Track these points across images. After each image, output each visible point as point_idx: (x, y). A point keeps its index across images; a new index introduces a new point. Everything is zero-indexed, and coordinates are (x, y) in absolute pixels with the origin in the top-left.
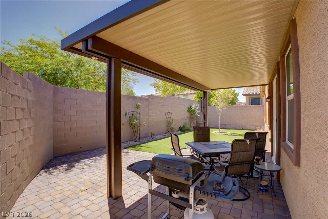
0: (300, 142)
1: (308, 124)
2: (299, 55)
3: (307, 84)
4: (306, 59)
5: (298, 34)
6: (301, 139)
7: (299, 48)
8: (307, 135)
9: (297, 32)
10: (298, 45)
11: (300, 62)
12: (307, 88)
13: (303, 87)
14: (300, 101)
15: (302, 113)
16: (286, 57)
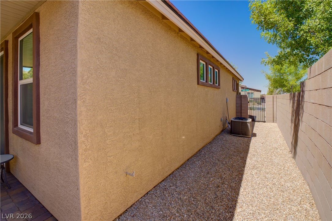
0: (40, 122)
1: (48, 106)
2: (40, 47)
3: (48, 73)
4: (47, 53)
5: (40, 27)
6: (41, 119)
7: (40, 41)
8: (48, 115)
9: (39, 25)
10: (40, 37)
11: (40, 52)
12: (48, 77)
13: (43, 75)
14: (39, 86)
15: (41, 97)
16: (20, 41)
